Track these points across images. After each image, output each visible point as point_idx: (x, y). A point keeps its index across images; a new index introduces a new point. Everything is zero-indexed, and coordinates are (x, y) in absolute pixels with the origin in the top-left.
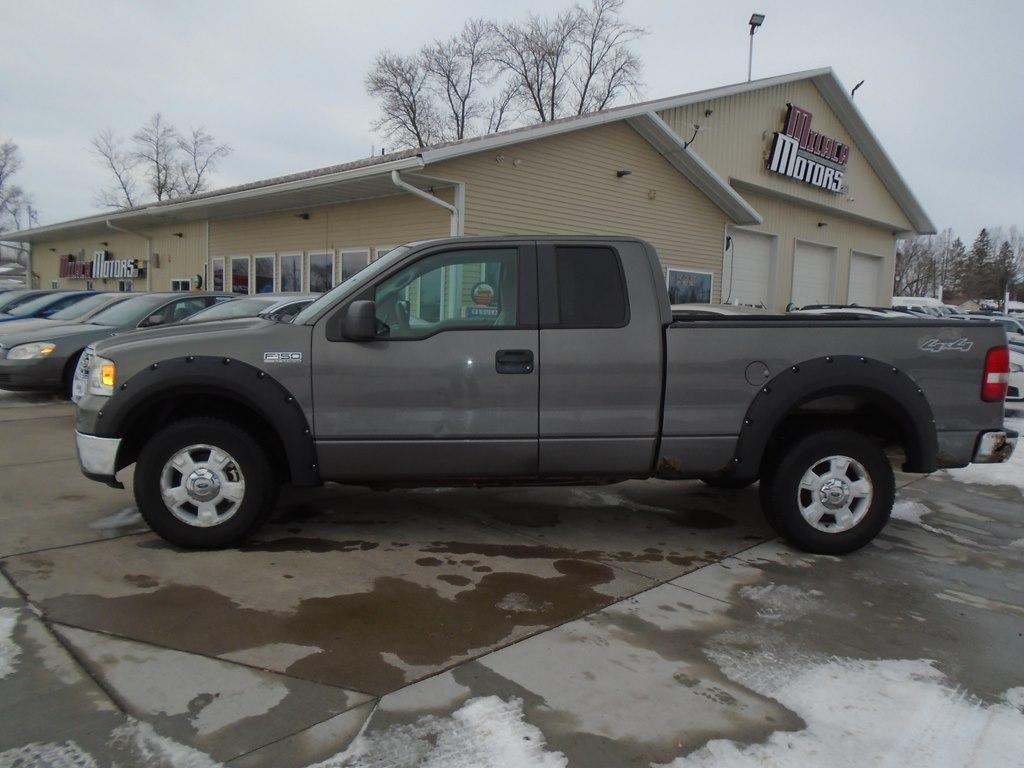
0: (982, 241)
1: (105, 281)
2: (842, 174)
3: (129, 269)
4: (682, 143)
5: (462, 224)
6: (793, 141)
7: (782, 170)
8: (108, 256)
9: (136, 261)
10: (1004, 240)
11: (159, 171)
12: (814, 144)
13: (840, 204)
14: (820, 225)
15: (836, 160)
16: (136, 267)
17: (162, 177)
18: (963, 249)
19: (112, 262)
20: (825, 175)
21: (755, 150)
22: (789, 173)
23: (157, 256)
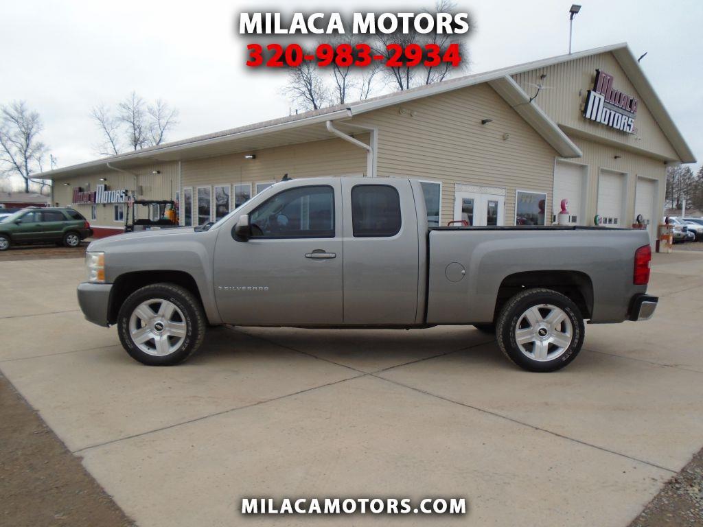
1: (104, 205)
2: (633, 120)
3: (122, 197)
4: (528, 97)
5: (376, 160)
6: (601, 96)
7: (593, 118)
8: (106, 188)
9: (127, 191)
11: (135, 130)
12: (614, 98)
13: (631, 143)
14: (616, 157)
15: (629, 109)
16: (126, 195)
17: (137, 135)
18: (691, 174)
19: (110, 192)
20: (621, 122)
21: (574, 104)
22: (598, 120)
23: (141, 187)
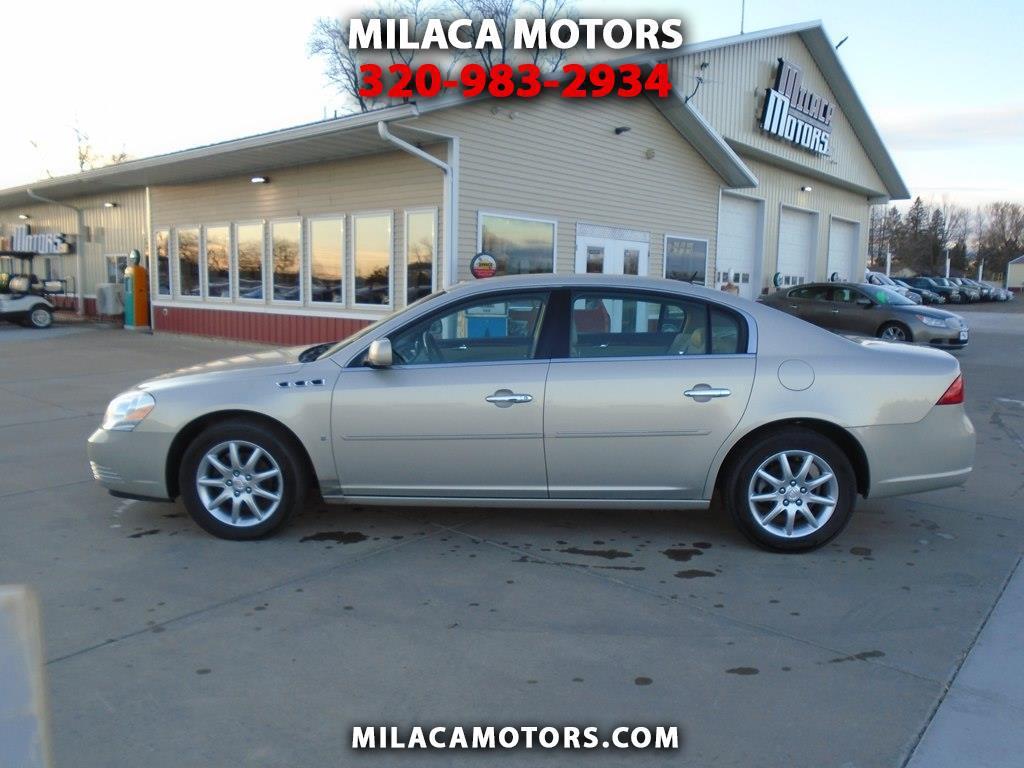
0: (916, 209)
2: (828, 135)
4: (683, 96)
5: (456, 185)
6: (784, 99)
7: (774, 131)
8: (30, 231)
9: (63, 235)
10: (936, 208)
12: (802, 102)
13: (824, 167)
14: (802, 188)
15: (822, 119)
18: (898, 217)
19: (36, 236)
20: (812, 137)
21: (747, 109)
22: (781, 134)
23: (87, 229)
